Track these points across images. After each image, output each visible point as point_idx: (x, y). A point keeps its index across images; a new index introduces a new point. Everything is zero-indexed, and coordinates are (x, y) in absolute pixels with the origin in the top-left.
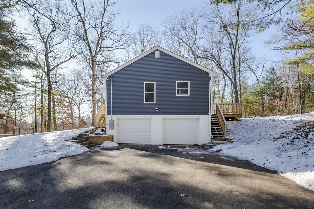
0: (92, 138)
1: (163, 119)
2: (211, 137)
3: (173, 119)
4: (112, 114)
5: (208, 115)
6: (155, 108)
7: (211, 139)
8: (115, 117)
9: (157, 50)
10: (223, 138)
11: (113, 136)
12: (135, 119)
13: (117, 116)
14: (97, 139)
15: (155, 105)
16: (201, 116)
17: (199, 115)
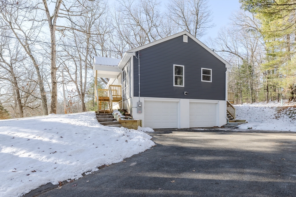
0: (126, 123)
1: (190, 103)
2: (227, 119)
3: (197, 103)
4: (139, 96)
5: (225, 100)
6: (184, 91)
7: (227, 121)
8: (142, 99)
9: (185, 35)
10: (233, 120)
11: (141, 121)
12: (163, 102)
13: (145, 97)
14: (132, 123)
15: (183, 89)
16: (220, 101)
17: (219, 101)
